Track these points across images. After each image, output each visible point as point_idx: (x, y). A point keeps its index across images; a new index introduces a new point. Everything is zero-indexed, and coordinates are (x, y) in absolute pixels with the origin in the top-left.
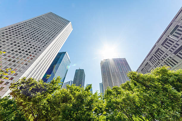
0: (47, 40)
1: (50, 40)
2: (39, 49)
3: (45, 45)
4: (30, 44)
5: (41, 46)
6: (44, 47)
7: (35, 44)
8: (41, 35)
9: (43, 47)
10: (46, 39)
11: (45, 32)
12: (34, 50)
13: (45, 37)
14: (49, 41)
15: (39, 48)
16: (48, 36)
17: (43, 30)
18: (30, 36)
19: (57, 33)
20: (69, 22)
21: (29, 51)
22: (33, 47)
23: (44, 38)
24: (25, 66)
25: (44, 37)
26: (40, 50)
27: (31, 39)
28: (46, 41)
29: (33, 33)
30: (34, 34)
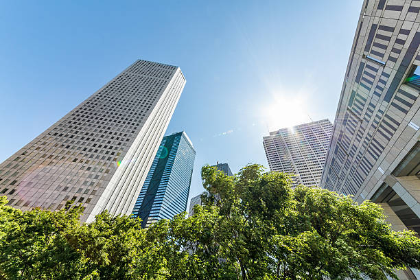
0: (138, 118)
1: (144, 115)
2: (126, 138)
3: (135, 128)
4: (109, 131)
5: (128, 131)
6: (135, 132)
7: (119, 130)
8: (126, 111)
9: (133, 132)
10: (136, 116)
11: (132, 103)
12: (118, 142)
13: (134, 113)
14: (142, 118)
15: (125, 135)
16: (140, 108)
17: (128, 101)
18: (109, 116)
19: (155, 99)
20: (175, 68)
21: (109, 146)
22: (116, 137)
23: (132, 115)
24: (106, 174)
25: (131, 113)
26: (128, 140)
27: (111, 123)
28: (135, 121)
29: (113, 109)
30: (114, 111)
